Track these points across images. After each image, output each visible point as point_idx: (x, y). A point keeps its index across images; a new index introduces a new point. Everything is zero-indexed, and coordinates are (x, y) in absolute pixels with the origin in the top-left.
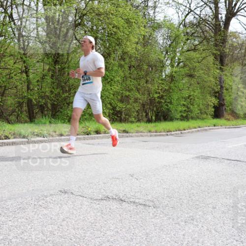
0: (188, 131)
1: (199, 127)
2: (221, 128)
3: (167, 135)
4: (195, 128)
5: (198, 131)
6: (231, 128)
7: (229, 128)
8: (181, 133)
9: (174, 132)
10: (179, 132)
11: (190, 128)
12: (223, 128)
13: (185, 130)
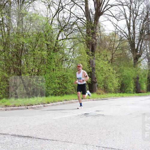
0: (52, 104)
1: (66, 100)
2: (89, 101)
3: (27, 108)
4: (61, 101)
5: (64, 104)
6: (99, 100)
7: (97, 100)
8: (44, 106)
9: (36, 106)
10: (42, 105)
11: (54, 101)
12: (91, 100)
13: (48, 103)
